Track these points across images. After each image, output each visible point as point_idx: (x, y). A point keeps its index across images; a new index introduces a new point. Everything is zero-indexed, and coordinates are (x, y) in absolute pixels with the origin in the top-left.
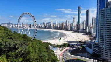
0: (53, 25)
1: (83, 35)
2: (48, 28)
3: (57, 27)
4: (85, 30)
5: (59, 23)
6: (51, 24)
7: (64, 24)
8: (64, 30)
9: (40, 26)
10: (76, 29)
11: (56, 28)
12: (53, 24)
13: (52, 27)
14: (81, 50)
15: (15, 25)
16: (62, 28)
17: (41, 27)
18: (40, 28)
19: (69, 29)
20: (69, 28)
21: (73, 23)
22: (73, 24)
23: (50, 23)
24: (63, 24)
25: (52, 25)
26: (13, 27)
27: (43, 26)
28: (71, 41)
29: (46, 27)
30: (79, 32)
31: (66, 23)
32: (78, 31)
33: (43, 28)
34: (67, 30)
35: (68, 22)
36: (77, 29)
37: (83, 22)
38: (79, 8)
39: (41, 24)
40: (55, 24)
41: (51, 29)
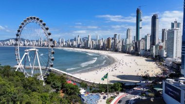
0: (93, 42)
1: (146, 60)
2: (83, 48)
3: (99, 45)
4: (149, 51)
5: (102, 39)
6: (88, 41)
7: (112, 41)
8: (111, 51)
9: (71, 43)
10: (132, 49)
11: (97, 48)
12: (92, 39)
13: (90, 45)
14: (152, 100)
15: (28, 41)
16: (108, 47)
17: (72, 45)
18: (69, 46)
19: (120, 50)
20: (120, 47)
21: (127, 38)
22: (128, 40)
23: (86, 38)
24: (108, 40)
25: (90, 42)
26: (24, 45)
27: (75, 43)
28: (126, 74)
29: (79, 45)
30: (138, 55)
31: (115, 39)
32: (135, 53)
33: (74, 47)
34: (116, 51)
35: (117, 36)
36: (134, 49)
37: (146, 37)
38: (138, 12)
39: (71, 40)
40: (95, 40)
41: (89, 48)
